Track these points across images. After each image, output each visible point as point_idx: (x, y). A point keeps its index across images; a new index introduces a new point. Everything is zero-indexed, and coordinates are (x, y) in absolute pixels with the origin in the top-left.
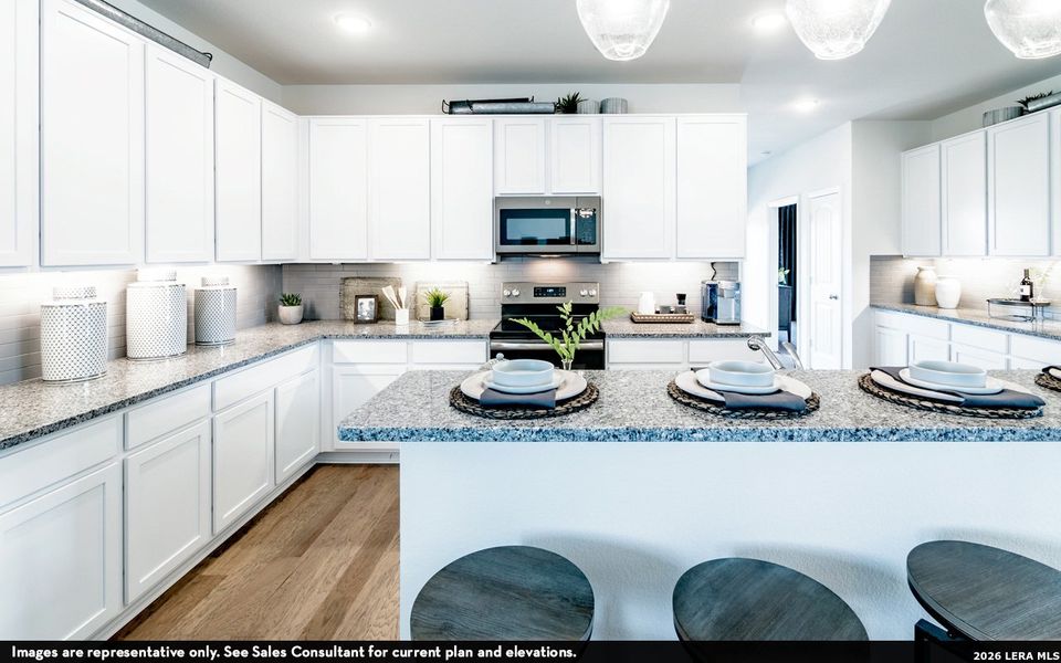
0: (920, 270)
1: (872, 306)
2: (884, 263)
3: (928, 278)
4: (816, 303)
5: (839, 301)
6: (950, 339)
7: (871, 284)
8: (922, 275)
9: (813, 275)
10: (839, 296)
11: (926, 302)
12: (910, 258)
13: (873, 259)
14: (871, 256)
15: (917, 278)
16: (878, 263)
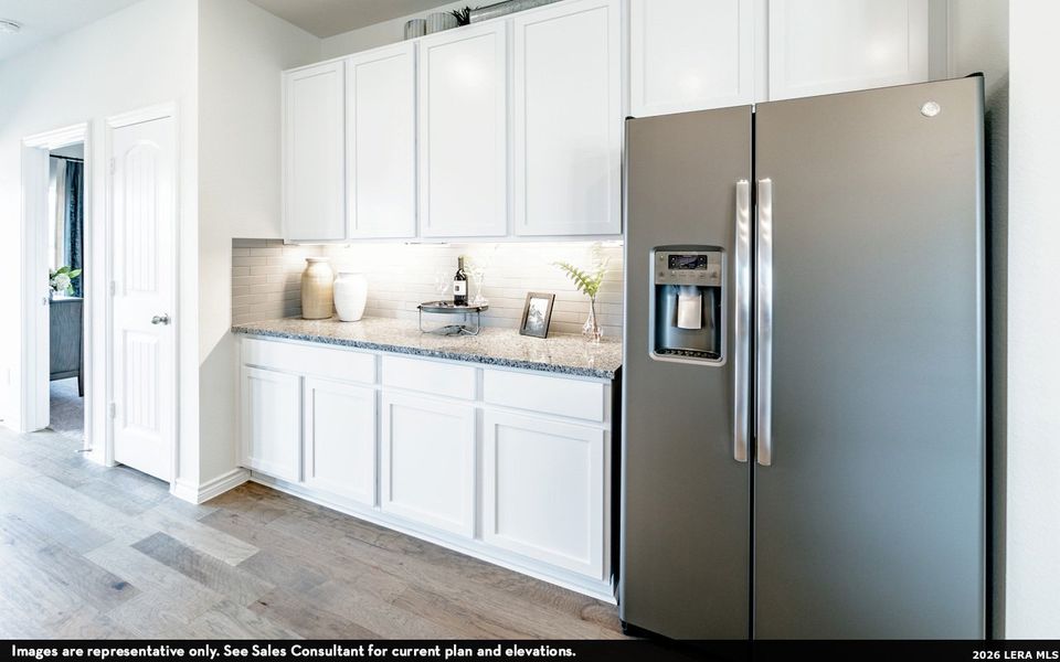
0: (310, 262)
1: (236, 330)
2: (255, 252)
3: (322, 275)
4: (125, 332)
5: (171, 327)
6: (378, 379)
7: (233, 290)
8: (314, 270)
9: (118, 278)
10: (172, 315)
11: (318, 312)
12: (295, 243)
13: (238, 244)
14: (234, 240)
15: (306, 275)
16: (245, 252)
